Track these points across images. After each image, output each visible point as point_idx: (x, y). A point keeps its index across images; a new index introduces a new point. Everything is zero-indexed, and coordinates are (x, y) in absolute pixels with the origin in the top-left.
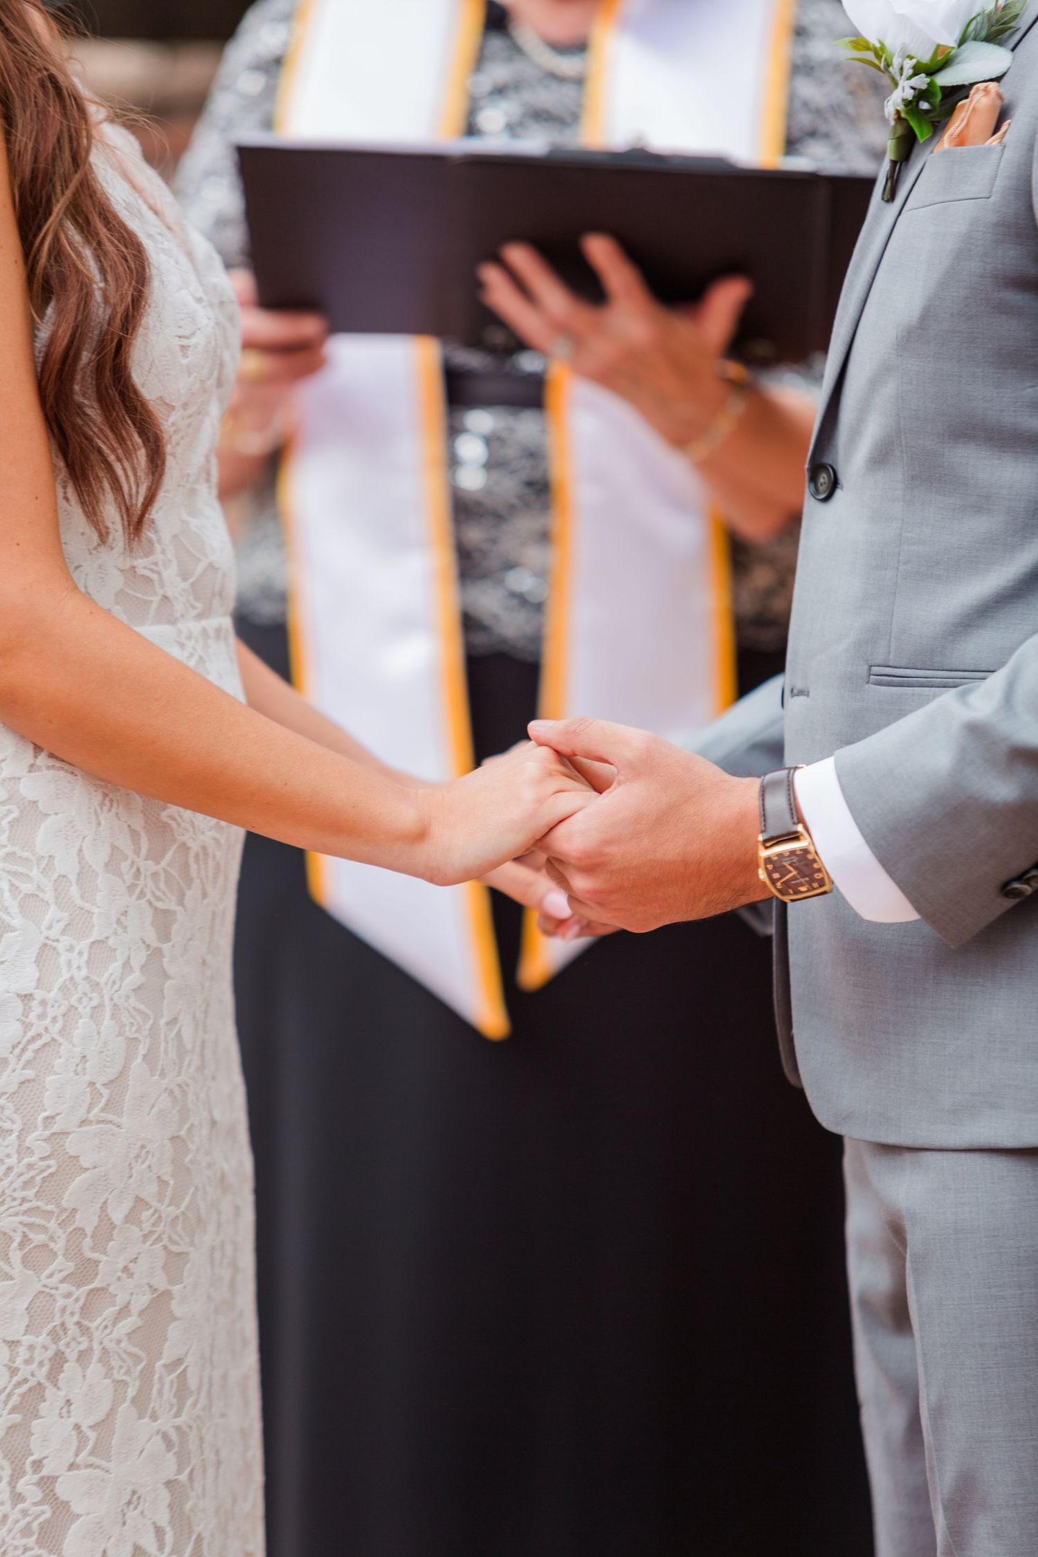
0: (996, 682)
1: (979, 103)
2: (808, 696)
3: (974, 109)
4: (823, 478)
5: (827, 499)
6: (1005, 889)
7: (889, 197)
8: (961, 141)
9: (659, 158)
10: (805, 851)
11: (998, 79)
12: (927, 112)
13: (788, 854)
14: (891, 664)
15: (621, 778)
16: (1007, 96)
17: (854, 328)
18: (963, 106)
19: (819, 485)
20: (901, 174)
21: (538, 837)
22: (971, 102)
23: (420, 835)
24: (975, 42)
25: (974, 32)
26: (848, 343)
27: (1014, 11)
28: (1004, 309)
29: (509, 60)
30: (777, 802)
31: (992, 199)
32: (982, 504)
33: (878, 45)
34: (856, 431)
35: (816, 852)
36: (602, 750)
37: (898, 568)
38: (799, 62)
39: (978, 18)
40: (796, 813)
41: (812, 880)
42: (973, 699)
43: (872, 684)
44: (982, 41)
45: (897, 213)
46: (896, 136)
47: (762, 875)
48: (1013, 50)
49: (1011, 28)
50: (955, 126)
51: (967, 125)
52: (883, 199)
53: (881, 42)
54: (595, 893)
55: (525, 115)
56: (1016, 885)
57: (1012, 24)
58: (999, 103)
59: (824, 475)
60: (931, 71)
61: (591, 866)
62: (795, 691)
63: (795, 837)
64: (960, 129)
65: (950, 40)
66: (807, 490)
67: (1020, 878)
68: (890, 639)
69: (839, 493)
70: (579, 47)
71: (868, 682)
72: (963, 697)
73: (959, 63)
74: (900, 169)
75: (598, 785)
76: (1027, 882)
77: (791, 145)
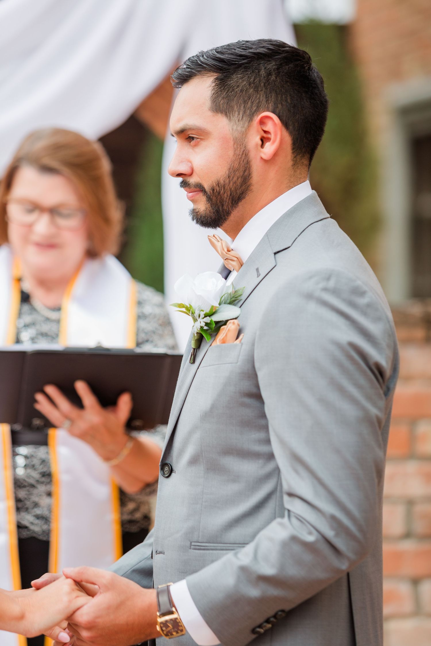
0: (249, 548)
1: (230, 328)
2: (164, 554)
3: (229, 330)
4: (166, 469)
5: (168, 477)
6: (253, 631)
7: (192, 362)
8: (224, 341)
9: (108, 350)
10: (176, 619)
11: (236, 318)
12: (207, 330)
13: (169, 620)
14: (200, 541)
15: (101, 591)
16: (241, 325)
17: (180, 412)
18: (224, 328)
19: (165, 471)
20: (197, 353)
21: (69, 615)
22: (227, 327)
23: (22, 617)
24: (225, 304)
25: (224, 301)
26: (177, 417)
27: (240, 293)
28: (243, 405)
29: (31, 314)
30: (164, 599)
31: (238, 364)
32: (236, 478)
33: (189, 306)
34: (182, 451)
35: (180, 619)
36: (93, 580)
37: (202, 504)
38: (140, 314)
39: (226, 295)
40: (171, 603)
41: (178, 629)
42: (240, 555)
43: (192, 549)
44: (228, 304)
45: (197, 368)
46: (195, 339)
47: (158, 628)
48: (240, 307)
49: (238, 299)
50: (221, 335)
51: (226, 335)
52: (190, 363)
53: (190, 305)
54: (91, 638)
55: (37, 334)
56: (258, 629)
57: (239, 298)
58: (238, 328)
59: (167, 467)
60: (210, 315)
61: (90, 627)
62: (158, 552)
63: (172, 613)
64: (223, 337)
65: (216, 304)
66: (160, 473)
67: (260, 626)
68: (199, 532)
69: (173, 474)
70: (58, 309)
71: (190, 549)
72: (236, 555)
73: (220, 312)
74: (196, 351)
75: (91, 594)
76: (262, 628)
77: (138, 344)
